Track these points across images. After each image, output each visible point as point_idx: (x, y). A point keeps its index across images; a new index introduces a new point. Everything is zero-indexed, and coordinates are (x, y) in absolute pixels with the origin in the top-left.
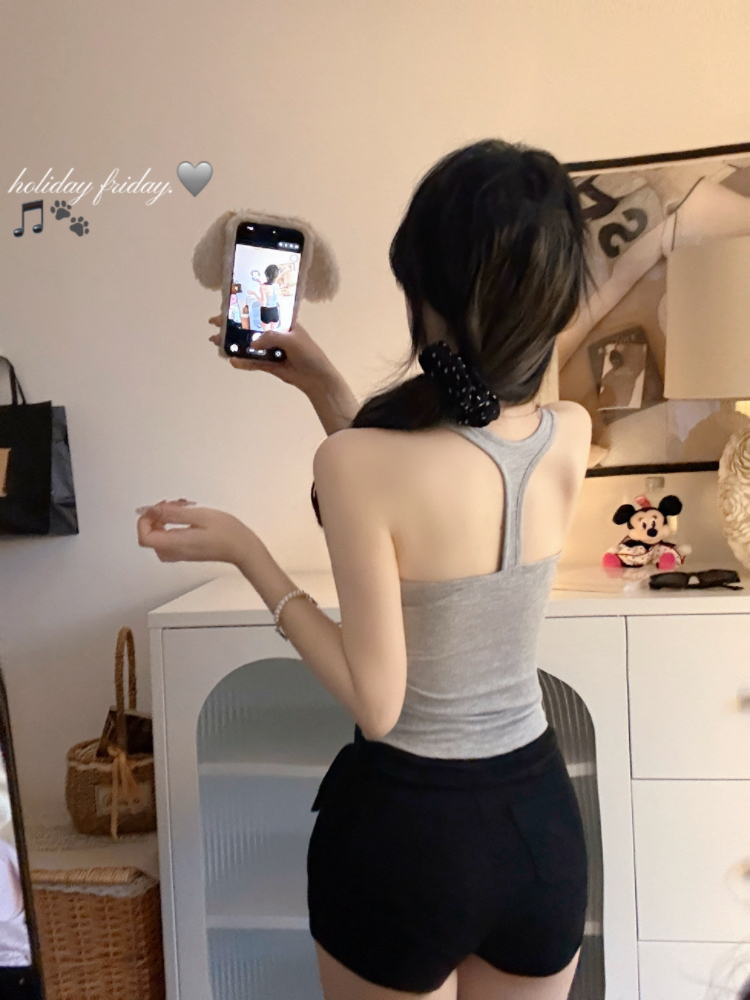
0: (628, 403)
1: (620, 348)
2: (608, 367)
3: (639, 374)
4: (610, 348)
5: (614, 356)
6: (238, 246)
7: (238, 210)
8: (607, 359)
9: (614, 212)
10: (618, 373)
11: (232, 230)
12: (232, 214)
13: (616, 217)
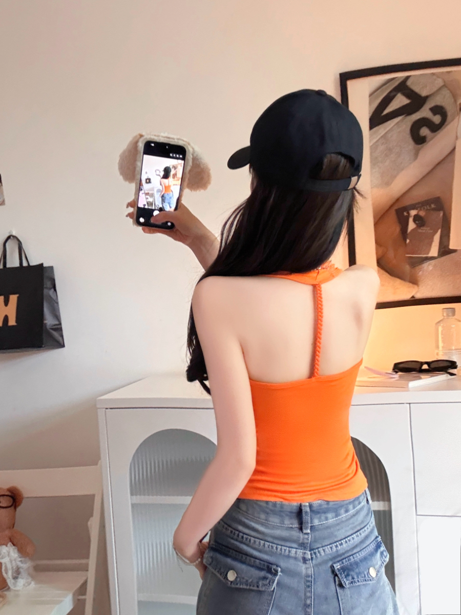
0: (428, 253)
1: (422, 213)
2: (412, 225)
3: (437, 232)
4: (413, 213)
5: (417, 218)
6: (145, 156)
7: (143, 134)
8: (411, 220)
9: (423, 108)
10: (420, 231)
11: (141, 146)
12: (141, 136)
13: (424, 112)
